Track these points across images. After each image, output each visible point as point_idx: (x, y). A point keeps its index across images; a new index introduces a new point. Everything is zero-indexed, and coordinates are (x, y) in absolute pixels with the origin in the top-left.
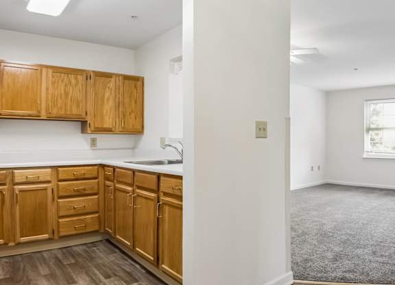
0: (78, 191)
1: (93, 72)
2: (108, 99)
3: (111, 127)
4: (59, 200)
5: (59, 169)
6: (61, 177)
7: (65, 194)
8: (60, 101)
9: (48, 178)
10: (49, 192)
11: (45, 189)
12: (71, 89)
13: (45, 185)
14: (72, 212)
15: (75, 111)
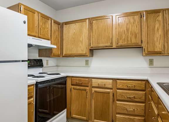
0: (130, 98)
1: (145, 11)
2: (158, 29)
3: (160, 50)
4: (117, 102)
5: (118, 81)
6: (118, 87)
7: (121, 99)
8: (124, 35)
9: (110, 86)
10: (111, 95)
11: (109, 93)
12: (131, 26)
13: (109, 90)
14: (125, 112)
15: (134, 41)
